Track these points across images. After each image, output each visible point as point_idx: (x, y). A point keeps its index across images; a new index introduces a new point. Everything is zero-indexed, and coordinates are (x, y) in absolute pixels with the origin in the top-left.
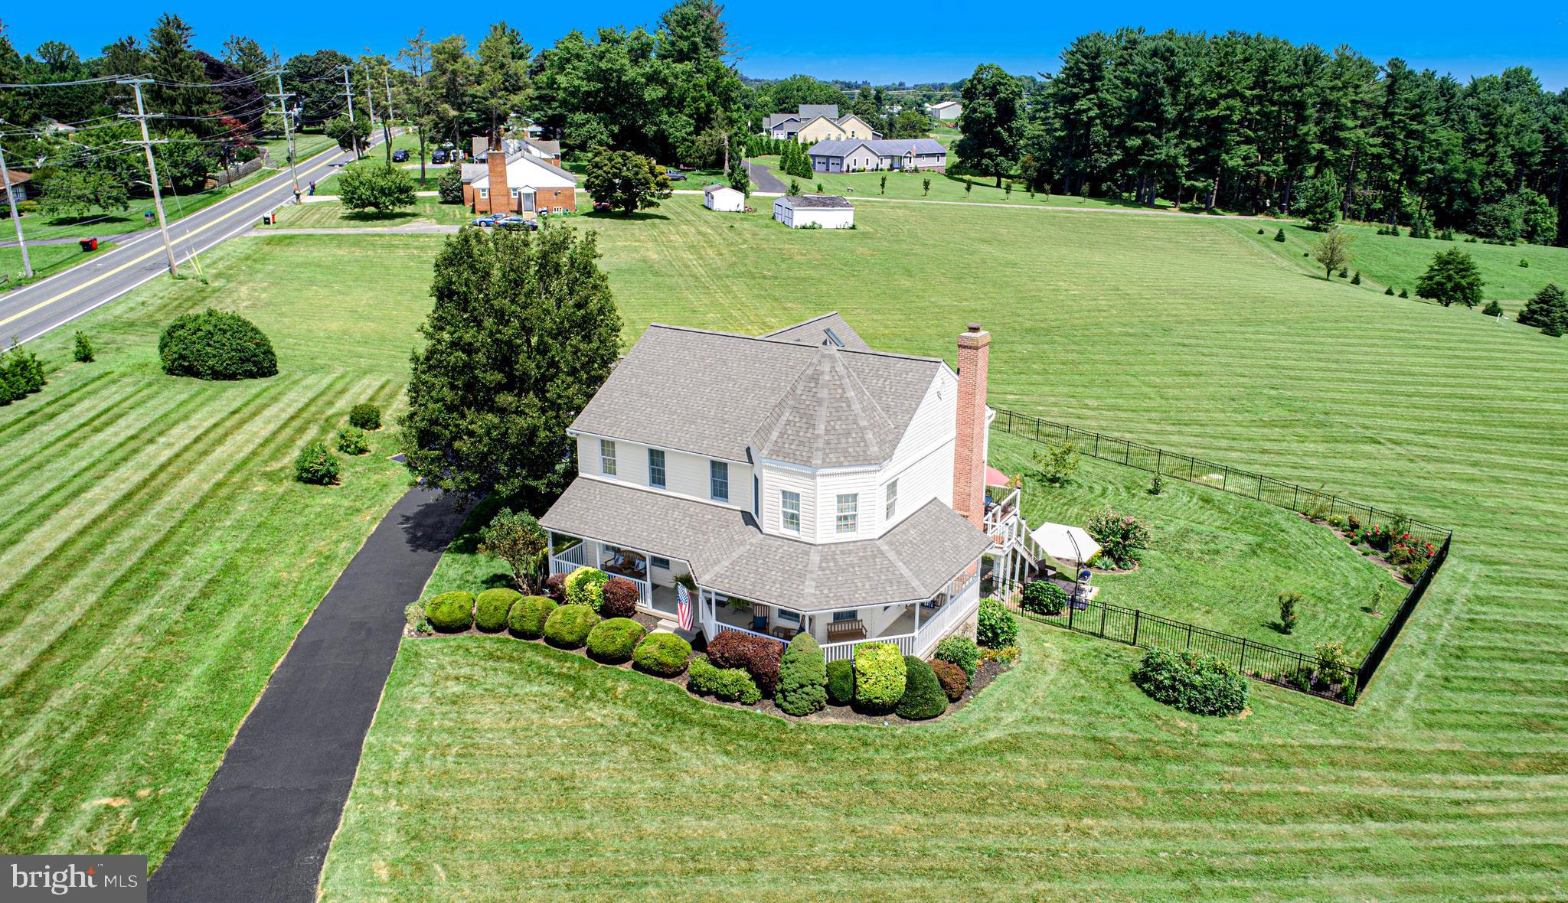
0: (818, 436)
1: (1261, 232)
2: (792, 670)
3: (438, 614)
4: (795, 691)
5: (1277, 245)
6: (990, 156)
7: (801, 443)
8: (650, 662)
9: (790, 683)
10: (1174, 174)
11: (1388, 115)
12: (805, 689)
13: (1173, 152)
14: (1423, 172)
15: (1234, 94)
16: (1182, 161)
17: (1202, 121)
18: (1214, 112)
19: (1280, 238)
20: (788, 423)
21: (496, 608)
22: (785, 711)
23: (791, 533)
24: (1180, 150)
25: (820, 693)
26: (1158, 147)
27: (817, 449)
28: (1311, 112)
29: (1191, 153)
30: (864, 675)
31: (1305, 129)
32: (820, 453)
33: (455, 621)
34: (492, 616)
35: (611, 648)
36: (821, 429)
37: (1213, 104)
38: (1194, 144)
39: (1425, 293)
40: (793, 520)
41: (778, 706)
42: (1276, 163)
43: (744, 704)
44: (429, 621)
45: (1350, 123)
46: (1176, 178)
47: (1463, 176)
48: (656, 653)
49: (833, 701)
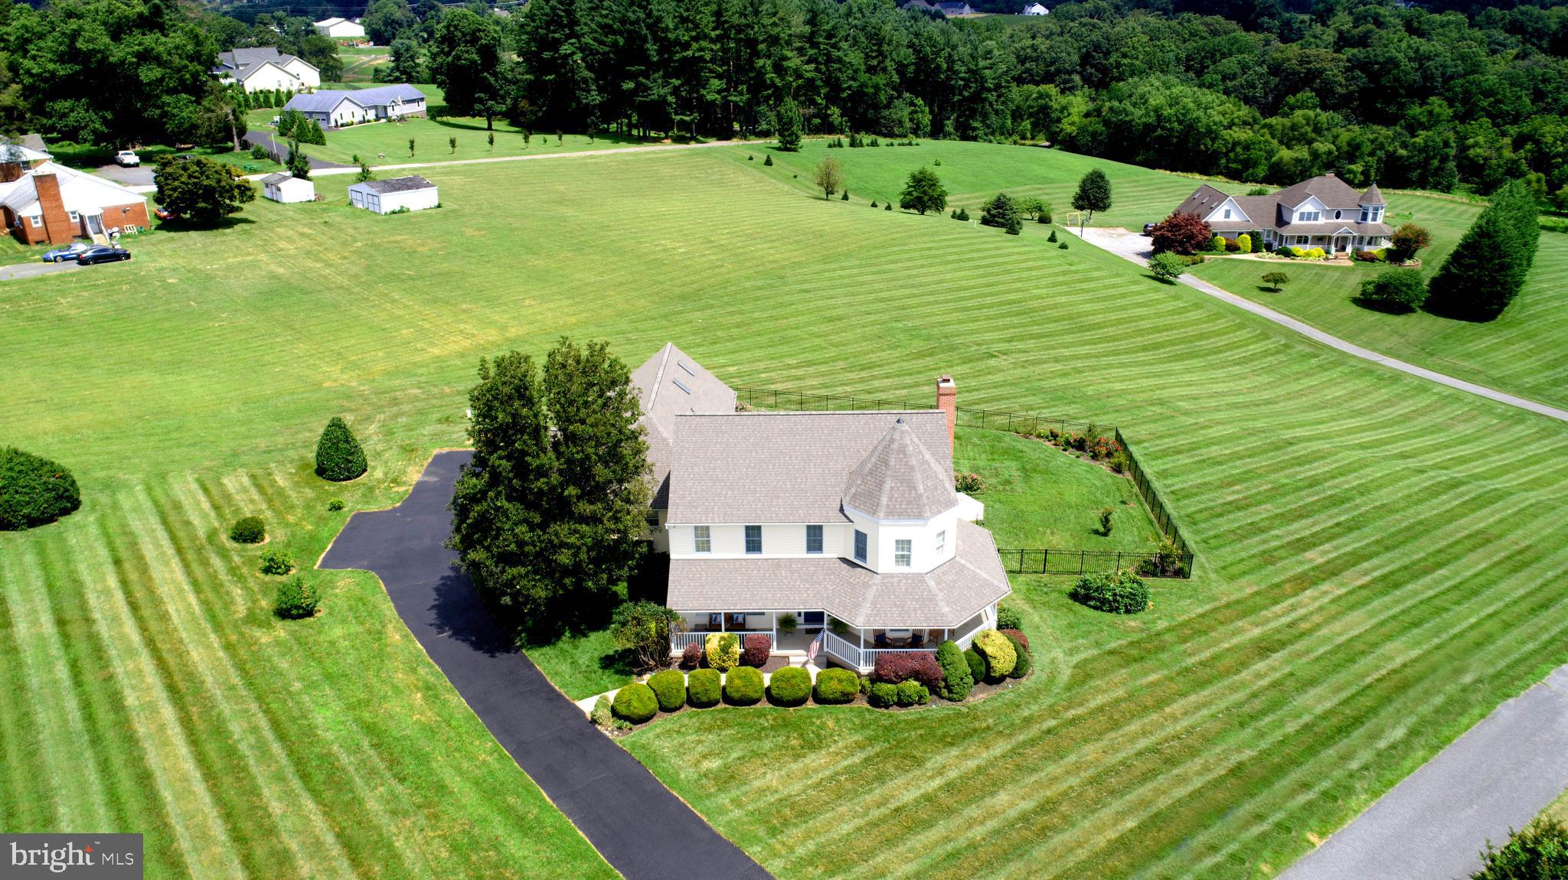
0: (921, 495)
1: (751, 159)
2: (951, 669)
4: (957, 683)
5: (767, 169)
6: (481, 101)
8: (835, 695)
12: (964, 681)
13: (662, 92)
14: (844, 90)
15: (703, 35)
16: (671, 99)
17: (680, 62)
18: (689, 53)
19: (768, 163)
22: (950, 700)
23: (903, 569)
24: (666, 90)
25: (971, 680)
26: (650, 89)
28: (762, 47)
29: (676, 91)
30: (995, 656)
31: (760, 62)
37: (686, 46)
38: (677, 83)
39: (906, 205)
40: (904, 559)
41: (945, 699)
43: (922, 703)
44: (625, 718)
47: (872, 90)
49: (977, 683)
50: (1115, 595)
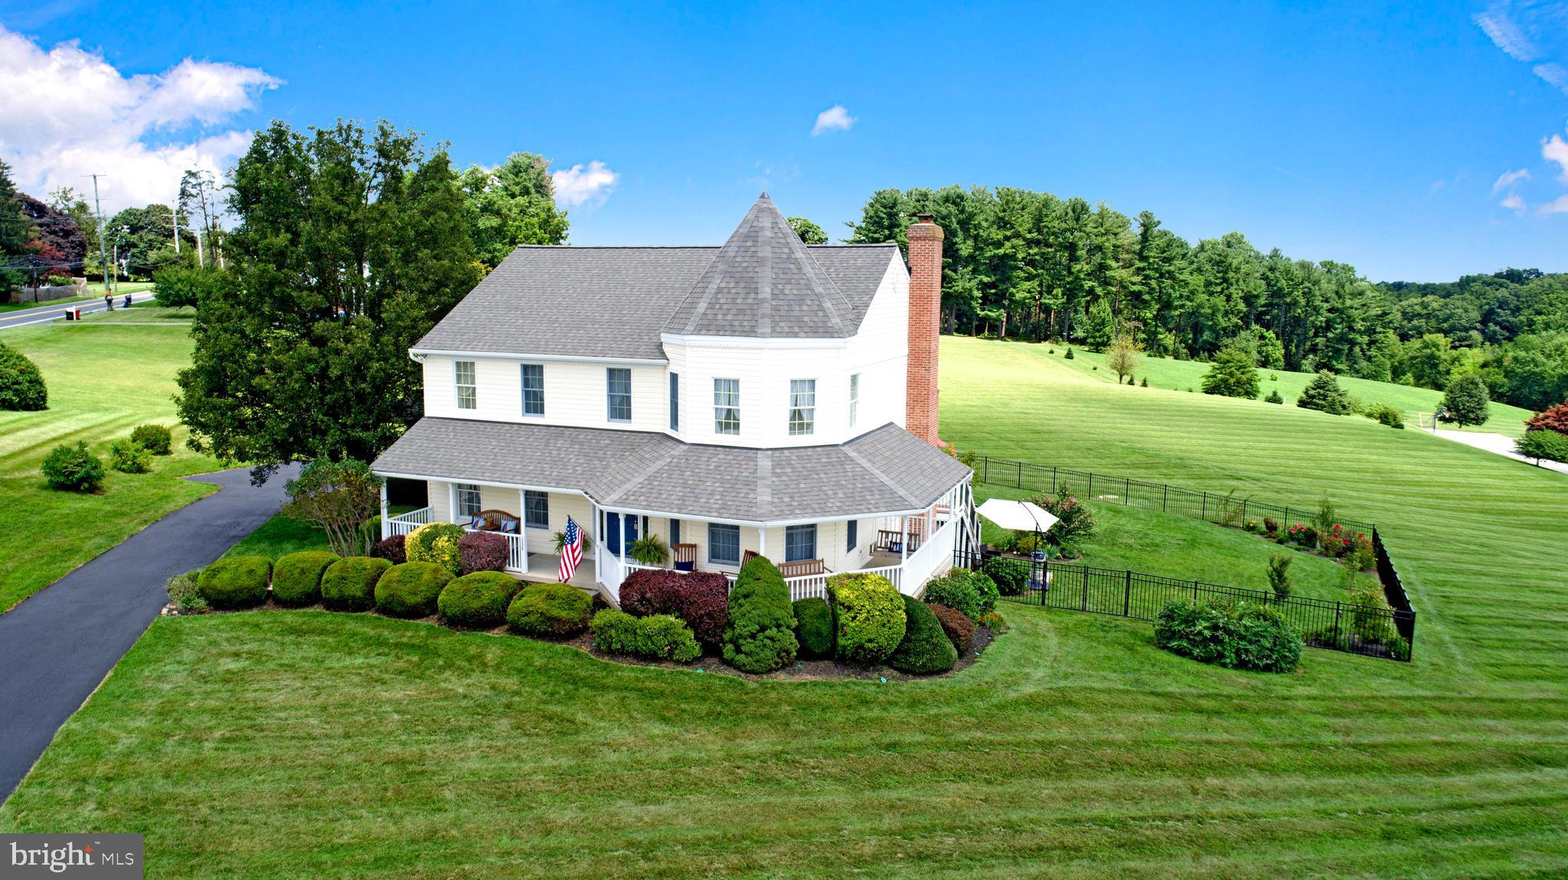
0: (763, 301)
1: (1052, 352)
2: (747, 607)
3: (215, 582)
4: (753, 636)
5: (1068, 361)
7: (740, 311)
8: (533, 618)
9: (744, 626)
10: (970, 305)
11: (1143, 258)
12: (768, 632)
13: (968, 285)
14: (1176, 308)
15: (1017, 235)
17: (991, 258)
18: (1001, 251)
19: (1069, 356)
20: (720, 290)
21: (303, 571)
22: (739, 668)
23: (728, 438)
24: (973, 284)
25: (790, 641)
26: (954, 280)
27: (764, 316)
28: (1082, 253)
29: (984, 286)
30: (850, 608)
31: (1078, 267)
32: (767, 320)
33: (240, 590)
34: (297, 582)
35: (476, 604)
36: (766, 291)
37: (999, 244)
38: (986, 279)
39: (1210, 390)
40: (729, 421)
41: (729, 663)
42: (1056, 297)
43: (678, 662)
44: (202, 593)
45: (1114, 264)
46: (972, 308)
47: (1209, 312)
48: (543, 606)
49: (806, 654)
50: (1216, 627)
